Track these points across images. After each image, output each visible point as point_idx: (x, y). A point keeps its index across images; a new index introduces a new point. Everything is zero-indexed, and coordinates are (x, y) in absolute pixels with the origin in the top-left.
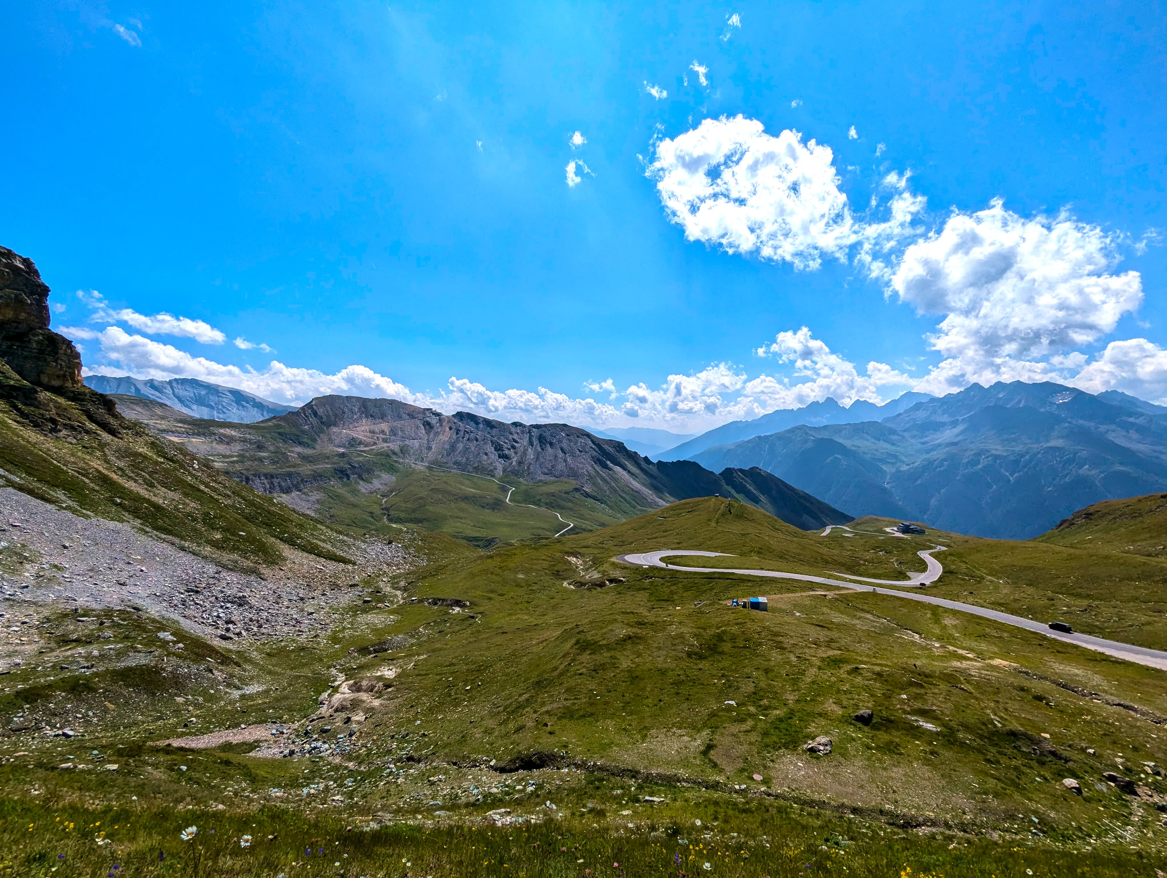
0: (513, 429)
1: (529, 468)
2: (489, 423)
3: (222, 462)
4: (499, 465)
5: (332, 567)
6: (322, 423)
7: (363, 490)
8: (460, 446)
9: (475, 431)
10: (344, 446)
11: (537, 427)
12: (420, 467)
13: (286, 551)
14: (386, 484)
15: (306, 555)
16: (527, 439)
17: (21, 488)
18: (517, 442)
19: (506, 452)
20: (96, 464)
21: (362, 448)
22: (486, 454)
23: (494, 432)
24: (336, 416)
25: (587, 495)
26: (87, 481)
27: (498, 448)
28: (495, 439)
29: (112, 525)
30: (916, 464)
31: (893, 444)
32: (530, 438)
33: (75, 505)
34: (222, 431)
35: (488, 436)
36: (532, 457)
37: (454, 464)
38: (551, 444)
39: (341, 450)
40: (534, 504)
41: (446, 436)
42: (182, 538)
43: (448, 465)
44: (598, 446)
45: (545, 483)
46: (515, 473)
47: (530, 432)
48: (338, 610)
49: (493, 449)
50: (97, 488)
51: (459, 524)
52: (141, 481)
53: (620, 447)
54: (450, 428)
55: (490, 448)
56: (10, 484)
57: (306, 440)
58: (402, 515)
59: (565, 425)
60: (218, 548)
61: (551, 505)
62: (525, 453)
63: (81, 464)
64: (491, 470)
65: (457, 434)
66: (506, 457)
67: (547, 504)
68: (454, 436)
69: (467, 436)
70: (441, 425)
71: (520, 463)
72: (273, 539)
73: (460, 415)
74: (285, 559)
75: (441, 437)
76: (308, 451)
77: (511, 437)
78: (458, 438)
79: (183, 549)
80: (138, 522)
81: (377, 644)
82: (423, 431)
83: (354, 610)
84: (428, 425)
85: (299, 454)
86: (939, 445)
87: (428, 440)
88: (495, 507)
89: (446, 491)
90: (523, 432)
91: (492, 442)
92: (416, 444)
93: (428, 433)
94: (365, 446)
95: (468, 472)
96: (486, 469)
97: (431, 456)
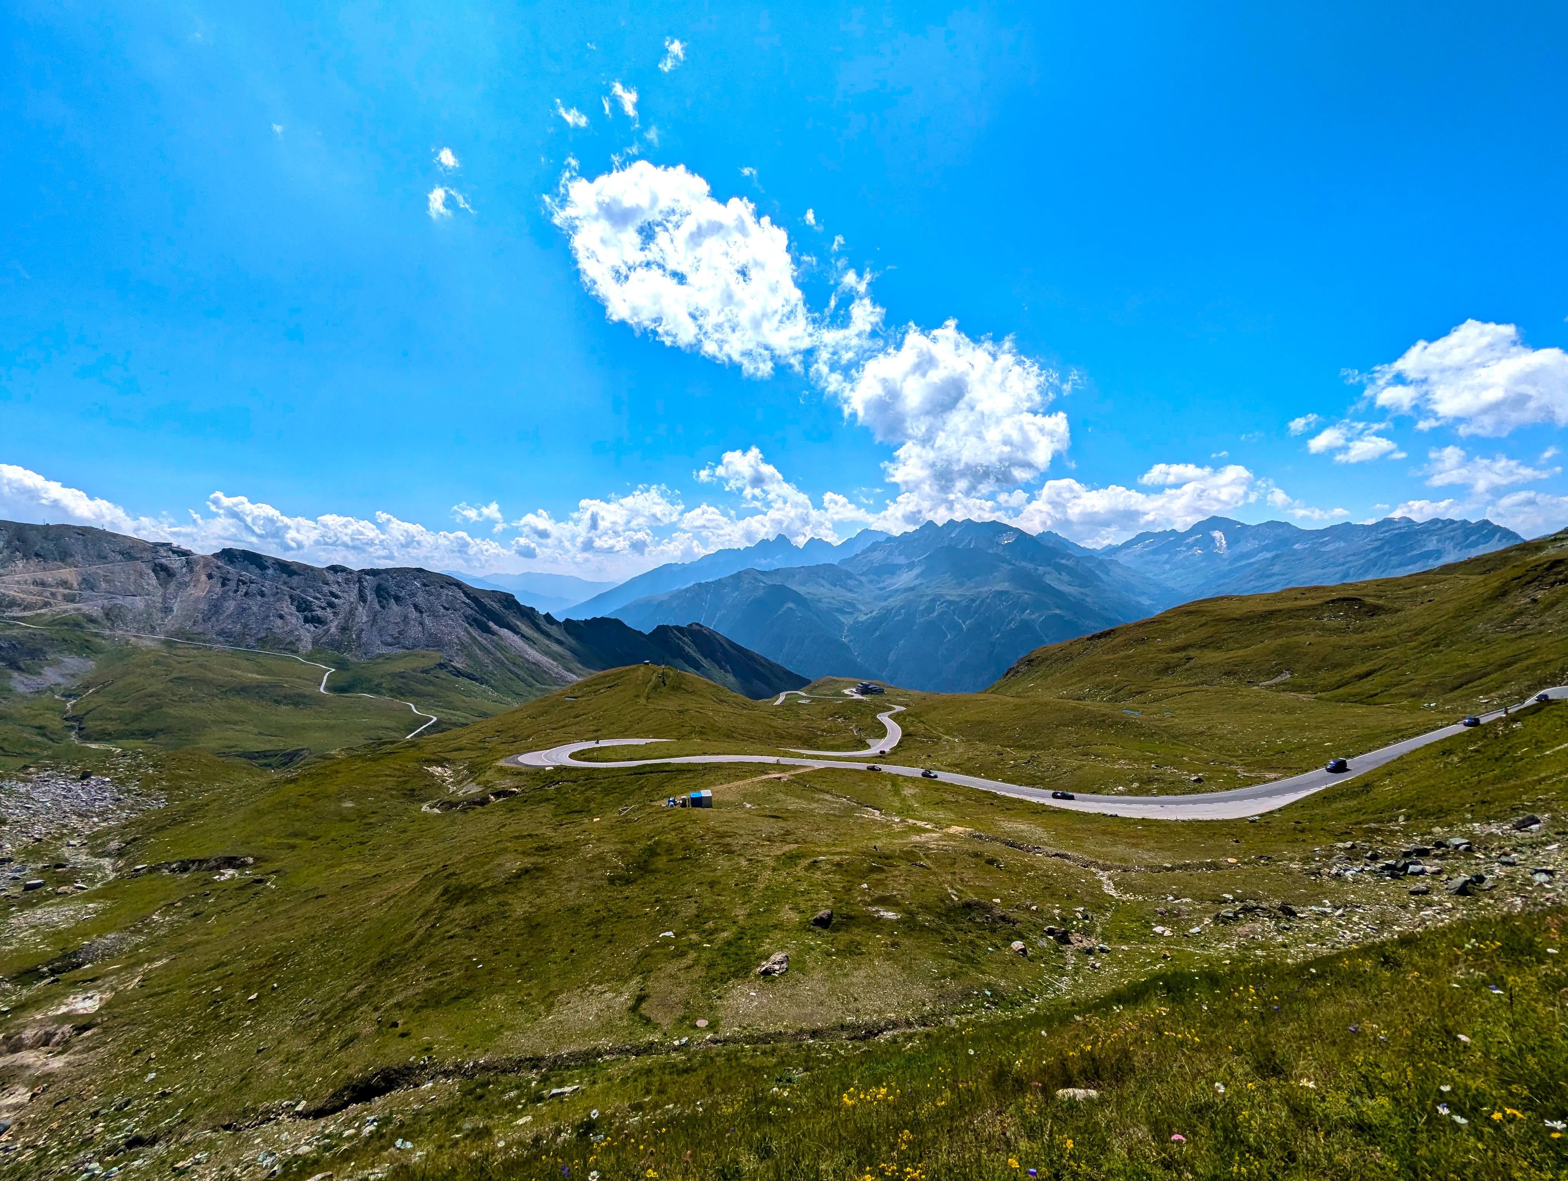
0: (330, 577)
1: (359, 637)
2: (284, 567)
4: (307, 634)
8: (230, 606)
9: (259, 580)
11: (374, 573)
12: (148, 642)
14: (73, 676)
16: (356, 591)
18: (337, 597)
19: (319, 613)
22: (281, 617)
23: (295, 580)
25: (458, 673)
27: (303, 607)
28: (298, 592)
30: (874, 613)
31: (851, 591)
32: (360, 591)
35: (284, 588)
36: (365, 619)
37: (219, 634)
38: (397, 599)
40: (371, 691)
41: (200, 589)
43: (205, 638)
44: (475, 600)
45: (389, 658)
46: (335, 645)
47: (360, 581)
49: (294, 608)
51: (230, 733)
53: (508, 601)
54: (210, 577)
55: (287, 608)
59: (420, 570)
61: (400, 692)
62: (352, 613)
64: (291, 643)
65: (224, 585)
66: (318, 621)
67: (391, 690)
68: (218, 589)
69: (243, 589)
70: (191, 571)
71: (344, 629)
73: (228, 555)
75: (191, 590)
77: (326, 589)
78: (225, 592)
81: (58, 959)
82: (154, 581)
84: (164, 572)
86: (896, 591)
87: (164, 596)
88: (298, 701)
89: (203, 681)
90: (347, 581)
91: (291, 597)
92: (139, 603)
93: (164, 584)
94: (24, 609)
95: (247, 646)
96: (280, 641)
97: (171, 623)
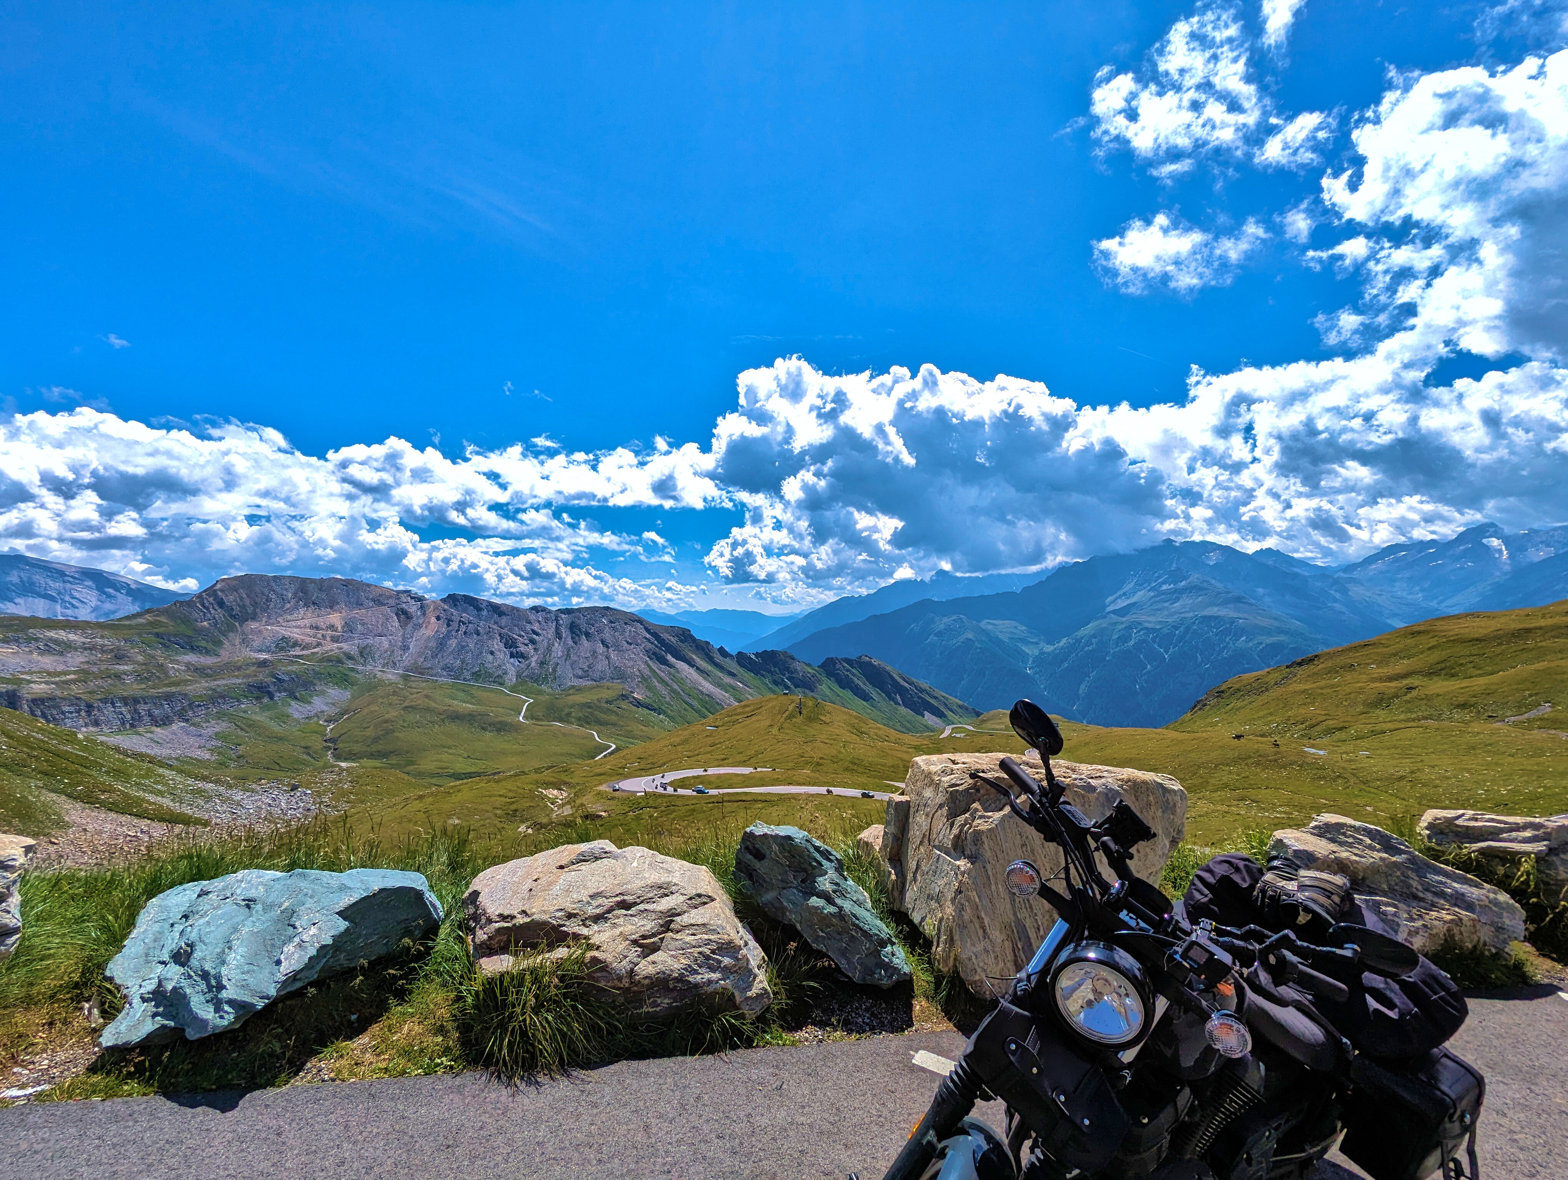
0: (532, 617)
1: (554, 670)
2: (496, 610)
4: (511, 667)
5: (156, 831)
6: (232, 616)
7: (296, 715)
8: (453, 643)
9: (475, 620)
10: (268, 650)
11: (568, 611)
12: (391, 675)
14: (333, 704)
16: (553, 629)
18: (537, 634)
19: (522, 649)
21: (297, 652)
22: (492, 653)
23: (504, 621)
24: (255, 604)
25: (639, 704)
27: (510, 644)
28: (505, 631)
32: (557, 629)
34: (52, 634)
35: (495, 627)
36: (560, 654)
37: (443, 669)
38: (587, 635)
39: (264, 656)
40: (561, 720)
41: (431, 628)
43: (434, 672)
44: (655, 635)
45: (579, 690)
46: (536, 679)
47: (557, 620)
49: (502, 645)
51: (444, 756)
53: (685, 635)
54: (438, 618)
55: (497, 645)
57: (203, 644)
58: (357, 748)
59: (608, 608)
61: (585, 721)
62: (549, 649)
64: (499, 676)
65: (448, 625)
66: (522, 656)
67: (579, 719)
68: (444, 630)
69: (463, 628)
70: (424, 614)
71: (542, 664)
72: (51, 796)
73: (452, 600)
74: (66, 825)
75: (423, 631)
76: (208, 661)
77: (528, 627)
78: (449, 632)
82: (397, 624)
84: (404, 615)
85: (188, 665)
87: (403, 635)
88: (502, 728)
89: (428, 710)
90: (546, 620)
91: (500, 635)
92: (385, 642)
93: (403, 625)
94: (303, 649)
95: (464, 679)
96: (491, 675)
97: (407, 659)
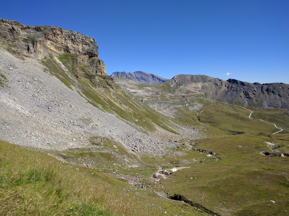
0: (253, 86)
1: (261, 103)
2: (242, 84)
3: (146, 98)
4: (247, 101)
5: (170, 134)
6: (177, 84)
7: (190, 110)
8: (229, 93)
9: (236, 87)
10: (185, 93)
12: (213, 101)
13: (157, 127)
14: (199, 108)
15: (163, 129)
16: (261, 90)
17: (91, 103)
18: (256, 91)
19: (250, 96)
20: (108, 97)
21: (191, 94)
22: (241, 97)
23: (245, 87)
26: (106, 102)
27: (246, 94)
28: (245, 90)
29: (110, 115)
33: (102, 108)
34: (147, 88)
35: (242, 89)
36: (263, 98)
37: (227, 100)
38: (273, 92)
39: (184, 95)
40: (263, 119)
41: (224, 89)
42: (127, 120)
43: (224, 101)
45: (269, 110)
46: (254, 105)
47: (262, 88)
48: (169, 148)
49: (244, 94)
50: (108, 104)
51: (227, 125)
52: (118, 103)
54: (226, 86)
55: (242, 94)
56: (89, 102)
57: (172, 91)
58: (204, 120)
59: (282, 83)
60: (137, 124)
61: (271, 120)
62: (259, 96)
63: (104, 97)
64: (243, 104)
66: (250, 98)
67: (269, 119)
68: (227, 89)
69: (232, 89)
70: (222, 85)
71: (257, 101)
72: (153, 123)
73: (229, 81)
74: (156, 130)
75: (221, 89)
76: (173, 95)
77: (253, 89)
78: (228, 90)
79: (127, 123)
80: (117, 114)
81: (176, 161)
82: (214, 87)
83: (174, 149)
84: (216, 85)
85: (169, 96)
87: (216, 90)
88: (243, 119)
90: (259, 87)
91: (243, 91)
92: (211, 92)
93: (216, 88)
95: (232, 104)
96: (240, 103)
97: (217, 97)
